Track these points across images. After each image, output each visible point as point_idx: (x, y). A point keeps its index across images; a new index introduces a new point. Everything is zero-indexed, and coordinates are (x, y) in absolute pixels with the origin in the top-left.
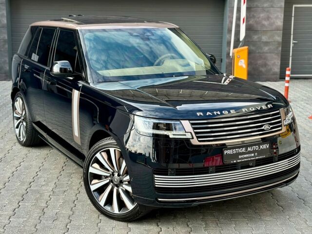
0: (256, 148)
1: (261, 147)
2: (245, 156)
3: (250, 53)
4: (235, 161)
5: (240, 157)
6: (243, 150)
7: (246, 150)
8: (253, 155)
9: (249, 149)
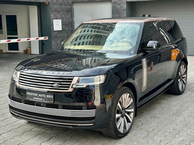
0: (44, 96)
1: (47, 96)
2: (37, 98)
4: (31, 100)
5: (34, 98)
6: (36, 95)
7: (38, 95)
8: (42, 99)
9: (40, 95)
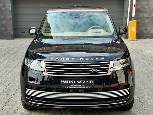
1: (87, 82)
3: (137, 23)
4: (67, 87)
6: (74, 82)
8: (81, 85)
9: (78, 82)
